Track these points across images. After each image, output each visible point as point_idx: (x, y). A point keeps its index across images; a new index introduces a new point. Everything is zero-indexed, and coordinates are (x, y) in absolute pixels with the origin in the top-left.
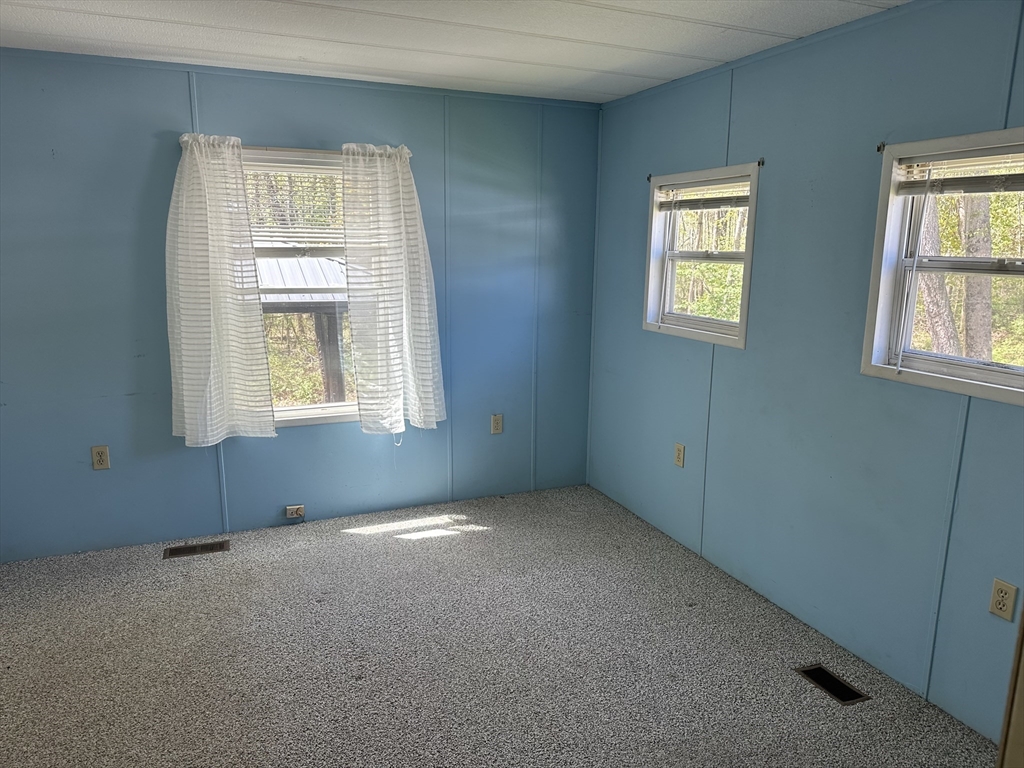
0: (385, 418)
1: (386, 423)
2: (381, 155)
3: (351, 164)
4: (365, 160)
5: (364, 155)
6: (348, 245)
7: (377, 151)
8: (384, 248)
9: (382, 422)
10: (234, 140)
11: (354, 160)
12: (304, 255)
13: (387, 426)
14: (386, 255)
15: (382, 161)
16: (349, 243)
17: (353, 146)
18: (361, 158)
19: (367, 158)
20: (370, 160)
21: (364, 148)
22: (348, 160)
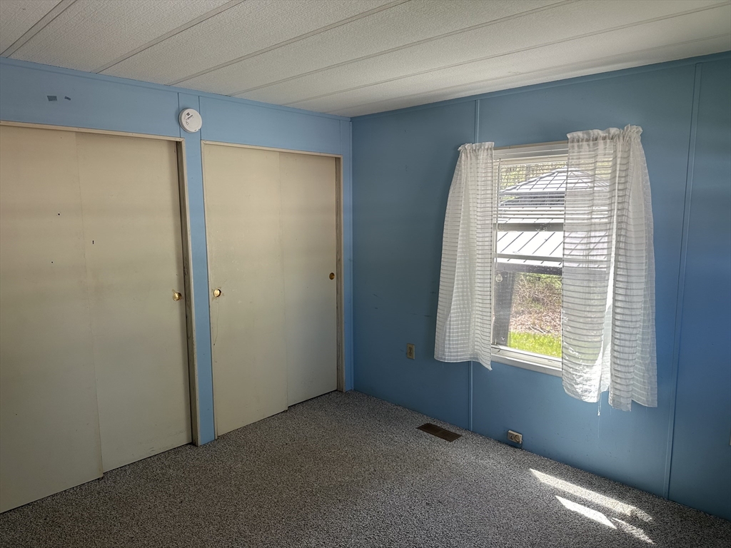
0: (578, 384)
1: (579, 388)
2: (604, 138)
3: (576, 149)
4: (589, 145)
5: (588, 140)
6: (567, 221)
7: (602, 133)
8: (595, 224)
9: (576, 386)
10: (488, 144)
11: (579, 147)
12: (542, 229)
13: (579, 391)
14: (595, 231)
15: (605, 143)
16: (568, 219)
17: (580, 134)
18: (585, 143)
19: (591, 143)
20: (594, 144)
21: (589, 134)
22: (573, 147)
